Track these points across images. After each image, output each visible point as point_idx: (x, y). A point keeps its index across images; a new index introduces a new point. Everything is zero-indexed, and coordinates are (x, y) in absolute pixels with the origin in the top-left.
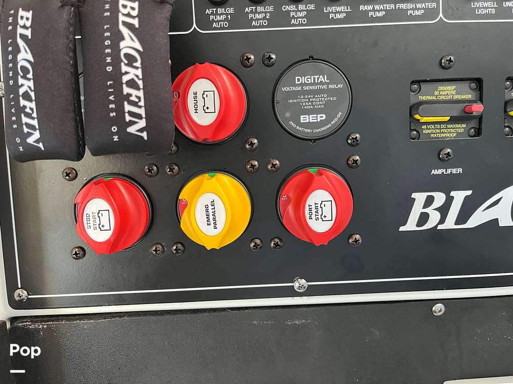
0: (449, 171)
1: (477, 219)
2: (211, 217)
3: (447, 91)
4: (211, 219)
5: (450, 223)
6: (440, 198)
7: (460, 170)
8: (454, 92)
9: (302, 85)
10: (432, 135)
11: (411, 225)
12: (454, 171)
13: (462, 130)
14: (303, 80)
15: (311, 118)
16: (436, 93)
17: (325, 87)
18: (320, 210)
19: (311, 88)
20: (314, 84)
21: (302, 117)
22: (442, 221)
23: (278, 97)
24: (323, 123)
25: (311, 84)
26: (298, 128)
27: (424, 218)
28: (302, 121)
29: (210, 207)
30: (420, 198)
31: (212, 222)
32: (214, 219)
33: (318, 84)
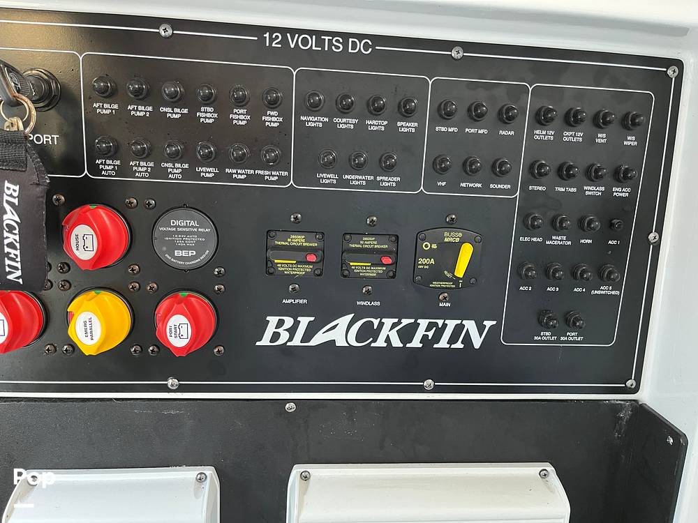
0: (297, 301)
1: (319, 338)
2: (89, 331)
3: (298, 240)
4: (89, 332)
5: (297, 341)
6: (289, 322)
7: (305, 301)
8: (303, 241)
9: (176, 226)
10: (285, 272)
11: (265, 341)
12: (301, 301)
13: (310, 270)
14: (177, 223)
15: (183, 253)
16: (289, 240)
17: (196, 230)
18: (178, 330)
19: (184, 229)
20: (186, 227)
21: (176, 251)
22: (291, 339)
23: (156, 234)
24: (193, 258)
25: (184, 227)
26: (172, 260)
27: (276, 336)
28: (176, 255)
29: (88, 323)
30: (273, 320)
31: (89, 334)
32: (91, 333)
33: (189, 227)
